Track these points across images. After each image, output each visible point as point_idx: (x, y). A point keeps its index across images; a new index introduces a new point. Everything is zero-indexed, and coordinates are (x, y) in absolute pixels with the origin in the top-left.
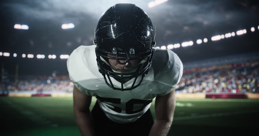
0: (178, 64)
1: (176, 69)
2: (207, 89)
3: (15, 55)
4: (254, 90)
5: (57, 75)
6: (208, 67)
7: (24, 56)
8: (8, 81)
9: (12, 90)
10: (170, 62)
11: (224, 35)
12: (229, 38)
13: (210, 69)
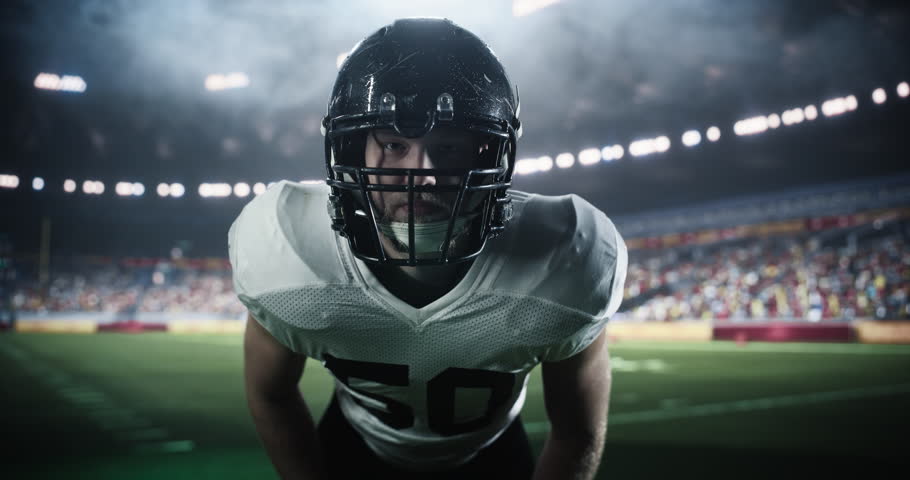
0: (609, 241)
1: (603, 256)
2: (719, 308)
3: (38, 184)
4: (881, 311)
5: (189, 255)
6: (720, 229)
7: (70, 186)
8: (13, 275)
9: (32, 310)
10: (580, 235)
11: (780, 116)
12: (796, 127)
13: (729, 236)
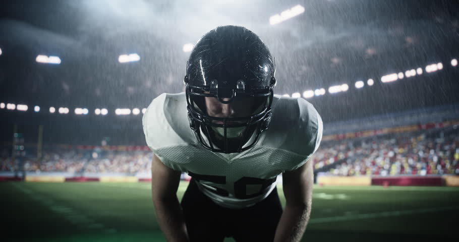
0: (314, 122)
1: (312, 129)
2: (374, 169)
3: (37, 109)
4: (458, 171)
5: (110, 144)
6: (375, 130)
7: (52, 110)
8: (24, 154)
9: (33, 171)
10: (301, 120)
11: (404, 73)
12: (412, 78)
13: (379, 133)
